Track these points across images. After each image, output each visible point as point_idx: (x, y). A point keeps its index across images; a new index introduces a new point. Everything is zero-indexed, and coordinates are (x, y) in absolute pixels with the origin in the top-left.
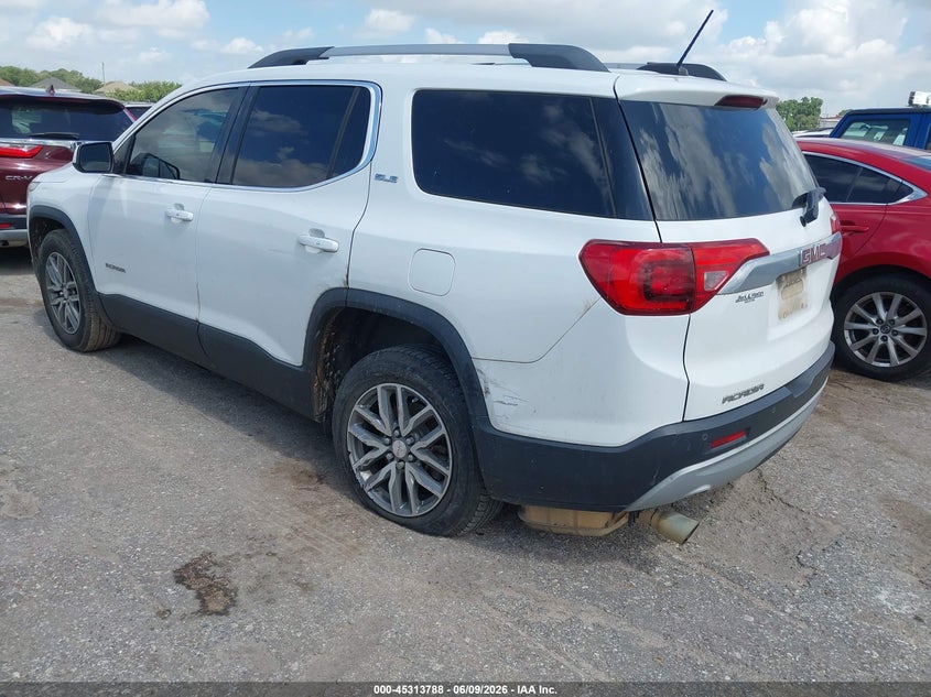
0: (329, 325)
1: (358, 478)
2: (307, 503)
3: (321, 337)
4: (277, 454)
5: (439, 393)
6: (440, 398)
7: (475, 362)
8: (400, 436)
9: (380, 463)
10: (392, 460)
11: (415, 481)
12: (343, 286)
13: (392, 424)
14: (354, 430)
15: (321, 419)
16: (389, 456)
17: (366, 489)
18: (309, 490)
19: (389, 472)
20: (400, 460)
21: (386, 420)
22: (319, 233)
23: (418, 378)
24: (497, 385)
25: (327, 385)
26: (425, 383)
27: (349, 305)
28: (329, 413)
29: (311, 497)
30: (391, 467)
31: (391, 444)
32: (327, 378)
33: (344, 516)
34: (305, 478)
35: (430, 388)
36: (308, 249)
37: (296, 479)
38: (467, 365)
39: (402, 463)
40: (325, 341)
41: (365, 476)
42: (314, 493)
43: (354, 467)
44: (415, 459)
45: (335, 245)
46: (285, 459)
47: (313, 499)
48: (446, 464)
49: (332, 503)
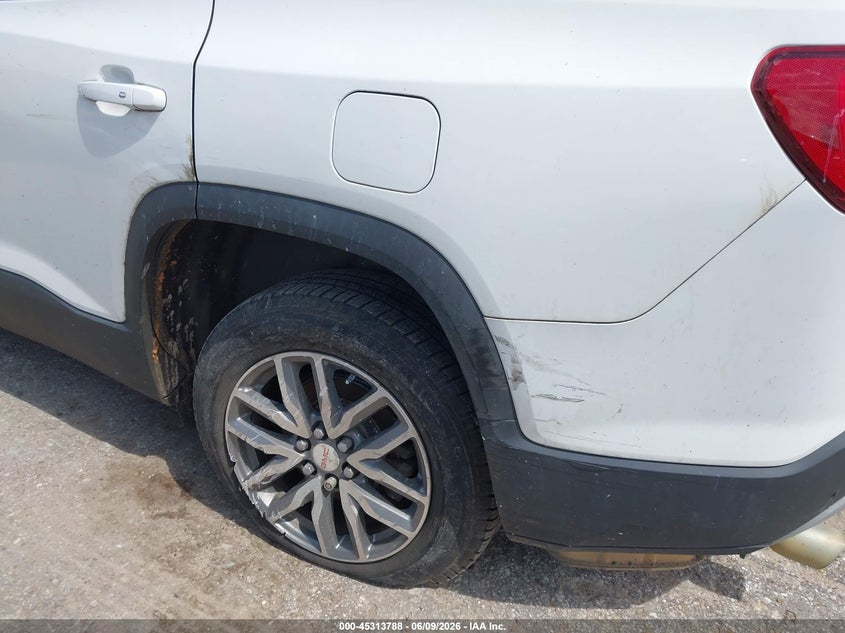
0: (166, 249)
1: (254, 502)
2: (171, 548)
3: (153, 273)
4: (107, 446)
5: (402, 370)
6: (404, 379)
7: (492, 325)
8: (325, 437)
9: (292, 479)
10: (315, 473)
11: (361, 510)
12: (185, 178)
13: (308, 418)
14: (238, 427)
15: (172, 400)
16: (308, 469)
17: (272, 519)
18: (170, 516)
19: (311, 495)
20: (328, 476)
21: (298, 413)
22: (122, 74)
23: (356, 345)
24: (540, 367)
25: (174, 348)
26: (372, 354)
27: (203, 216)
28: (185, 389)
29: (175, 532)
30: (314, 486)
31: (309, 448)
32: (173, 336)
33: (240, 567)
34: (158, 490)
35: (383, 362)
36: (104, 108)
37: (146, 497)
38: (475, 332)
39: (332, 481)
40: (161, 278)
41: (267, 498)
42: (182, 523)
43: (246, 485)
44: (357, 473)
45: (157, 98)
46: (122, 456)
47: (182, 537)
48: (419, 486)
49: (216, 542)
